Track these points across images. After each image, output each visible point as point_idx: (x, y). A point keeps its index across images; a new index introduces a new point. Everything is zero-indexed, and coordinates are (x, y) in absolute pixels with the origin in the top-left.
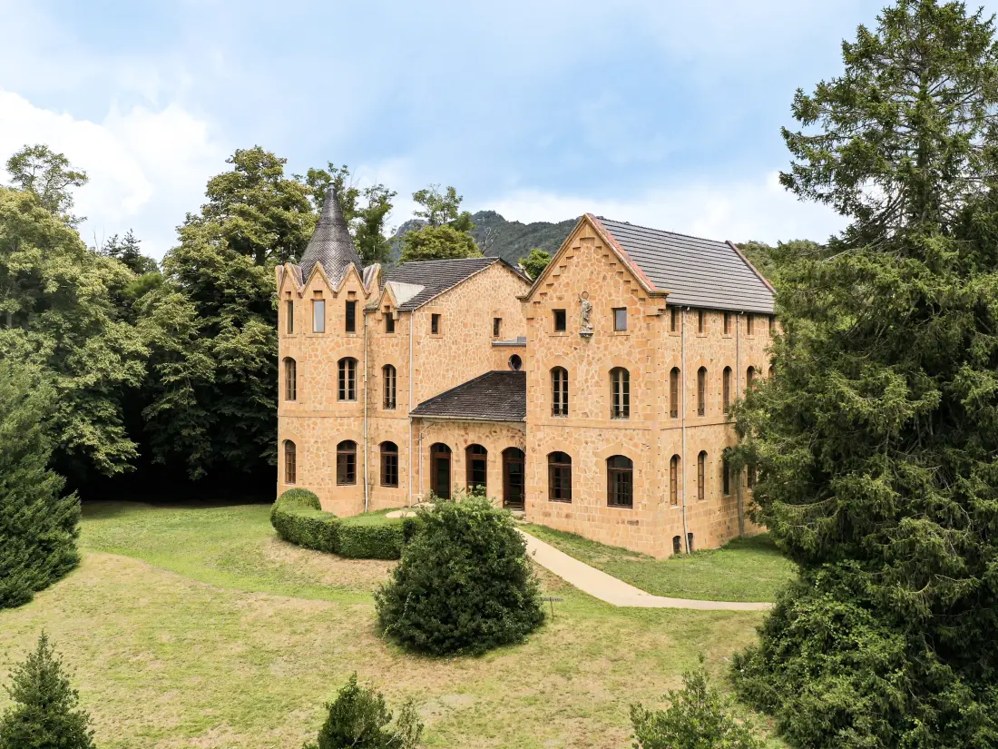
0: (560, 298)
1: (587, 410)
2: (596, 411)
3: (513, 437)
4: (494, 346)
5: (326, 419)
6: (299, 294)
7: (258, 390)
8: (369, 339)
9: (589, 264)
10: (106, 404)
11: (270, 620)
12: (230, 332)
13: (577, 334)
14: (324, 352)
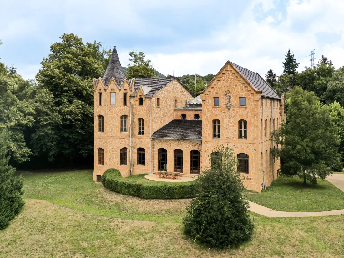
0: (217, 93)
1: (228, 136)
2: (232, 136)
3: (195, 146)
4: (175, 110)
5: (116, 140)
6: (105, 90)
7: (79, 127)
8: (132, 107)
9: (229, 80)
10: (19, 133)
11: (130, 233)
12: (67, 104)
13: (224, 107)
14: (115, 113)
